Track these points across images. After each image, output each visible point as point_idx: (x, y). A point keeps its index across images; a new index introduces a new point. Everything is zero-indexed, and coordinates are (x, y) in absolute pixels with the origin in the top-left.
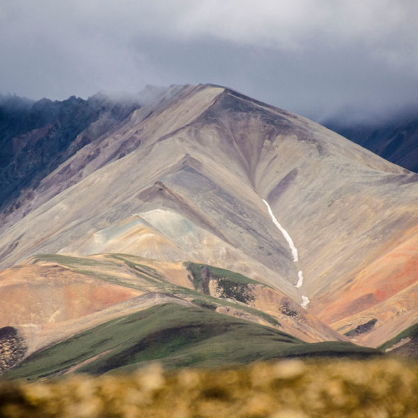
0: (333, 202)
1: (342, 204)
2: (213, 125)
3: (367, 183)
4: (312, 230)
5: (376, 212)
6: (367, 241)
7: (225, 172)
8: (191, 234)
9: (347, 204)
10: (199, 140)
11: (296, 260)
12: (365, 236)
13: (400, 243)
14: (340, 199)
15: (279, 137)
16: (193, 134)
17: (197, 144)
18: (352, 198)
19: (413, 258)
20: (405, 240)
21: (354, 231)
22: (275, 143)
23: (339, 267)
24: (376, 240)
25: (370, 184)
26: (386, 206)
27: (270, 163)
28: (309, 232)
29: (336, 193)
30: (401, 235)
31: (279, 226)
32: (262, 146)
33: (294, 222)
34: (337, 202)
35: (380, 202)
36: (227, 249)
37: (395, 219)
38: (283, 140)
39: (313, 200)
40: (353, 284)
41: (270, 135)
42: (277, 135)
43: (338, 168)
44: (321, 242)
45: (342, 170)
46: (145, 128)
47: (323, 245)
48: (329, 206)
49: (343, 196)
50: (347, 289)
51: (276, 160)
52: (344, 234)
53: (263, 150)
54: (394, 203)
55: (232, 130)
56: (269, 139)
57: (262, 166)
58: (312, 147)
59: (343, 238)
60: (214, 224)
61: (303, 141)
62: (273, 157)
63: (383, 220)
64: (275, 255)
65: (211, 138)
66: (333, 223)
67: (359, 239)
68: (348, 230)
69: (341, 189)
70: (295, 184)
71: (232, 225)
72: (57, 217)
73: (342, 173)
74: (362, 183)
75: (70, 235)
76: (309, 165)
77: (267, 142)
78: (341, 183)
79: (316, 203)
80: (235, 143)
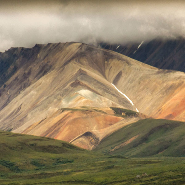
0: (140, 82)
1: (144, 83)
2: (84, 57)
3: (151, 74)
4: (135, 93)
5: (160, 84)
6: (161, 95)
7: (95, 75)
8: (97, 98)
9: (146, 83)
10: (81, 63)
11: (133, 105)
12: (159, 94)
13: (174, 95)
14: (143, 81)
15: (110, 60)
16: (78, 61)
17: (81, 65)
18: (148, 80)
19: (182, 100)
20: (176, 94)
21: (153, 92)
22: (109, 62)
23: (153, 106)
24: (164, 95)
25: (153, 74)
26: (163, 82)
27: (110, 70)
28: (134, 94)
29: (140, 79)
30: (173, 92)
31: (121, 93)
32: (105, 64)
33: (127, 91)
34: (142, 82)
35: (160, 81)
36: (112, 102)
37: (169, 86)
38: (112, 60)
39: (132, 82)
40: (162, 111)
41: (107, 59)
42: (110, 59)
43: (137, 69)
44: (141, 97)
45: (139, 70)
46: (51, 60)
47: (142, 98)
48: (139, 84)
49: (144, 80)
50: (160, 113)
51: (112, 68)
52: (150, 93)
53: (105, 65)
54: (166, 80)
55: (92, 59)
56: (107, 61)
57: (107, 71)
58: (124, 63)
59: (150, 95)
60: (101, 94)
61: (120, 61)
62: (110, 67)
63: (164, 87)
64: (126, 104)
65: (85, 62)
66: (143, 90)
67: (157, 95)
68: (151, 92)
69: (142, 77)
70: (122, 77)
71: (107, 94)
72: (33, 97)
73: (140, 71)
74: (150, 74)
75: (47, 102)
76: (126, 69)
77: (106, 62)
78: (141, 75)
79: (133, 83)
80: (94, 63)
